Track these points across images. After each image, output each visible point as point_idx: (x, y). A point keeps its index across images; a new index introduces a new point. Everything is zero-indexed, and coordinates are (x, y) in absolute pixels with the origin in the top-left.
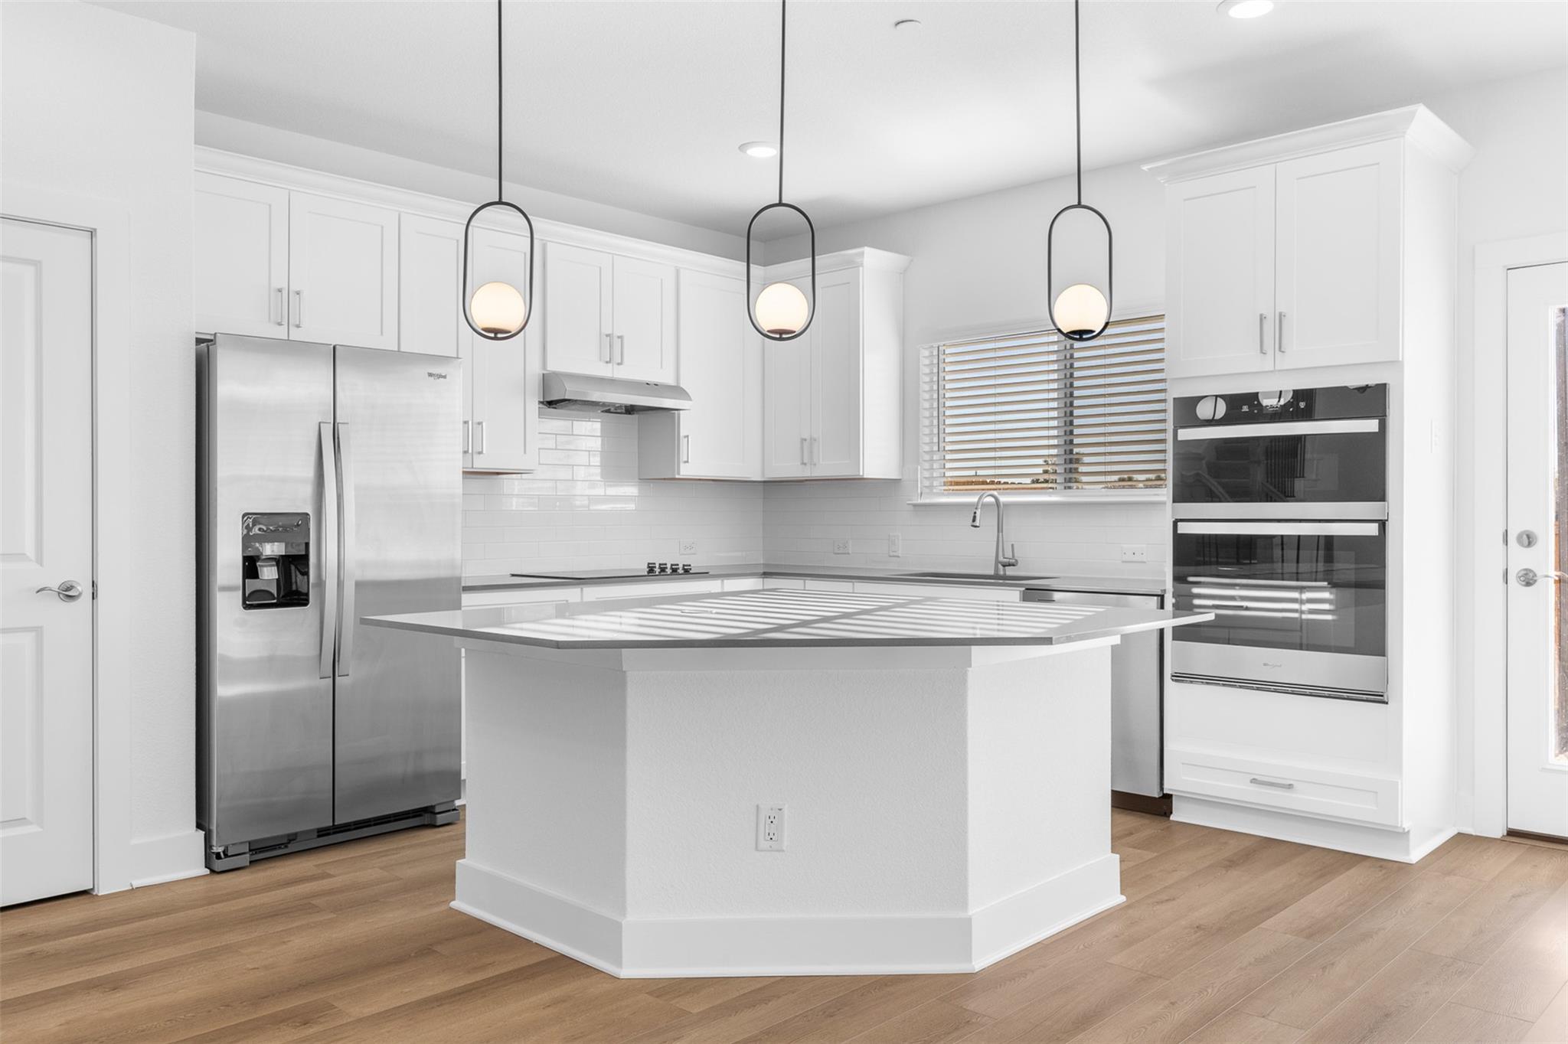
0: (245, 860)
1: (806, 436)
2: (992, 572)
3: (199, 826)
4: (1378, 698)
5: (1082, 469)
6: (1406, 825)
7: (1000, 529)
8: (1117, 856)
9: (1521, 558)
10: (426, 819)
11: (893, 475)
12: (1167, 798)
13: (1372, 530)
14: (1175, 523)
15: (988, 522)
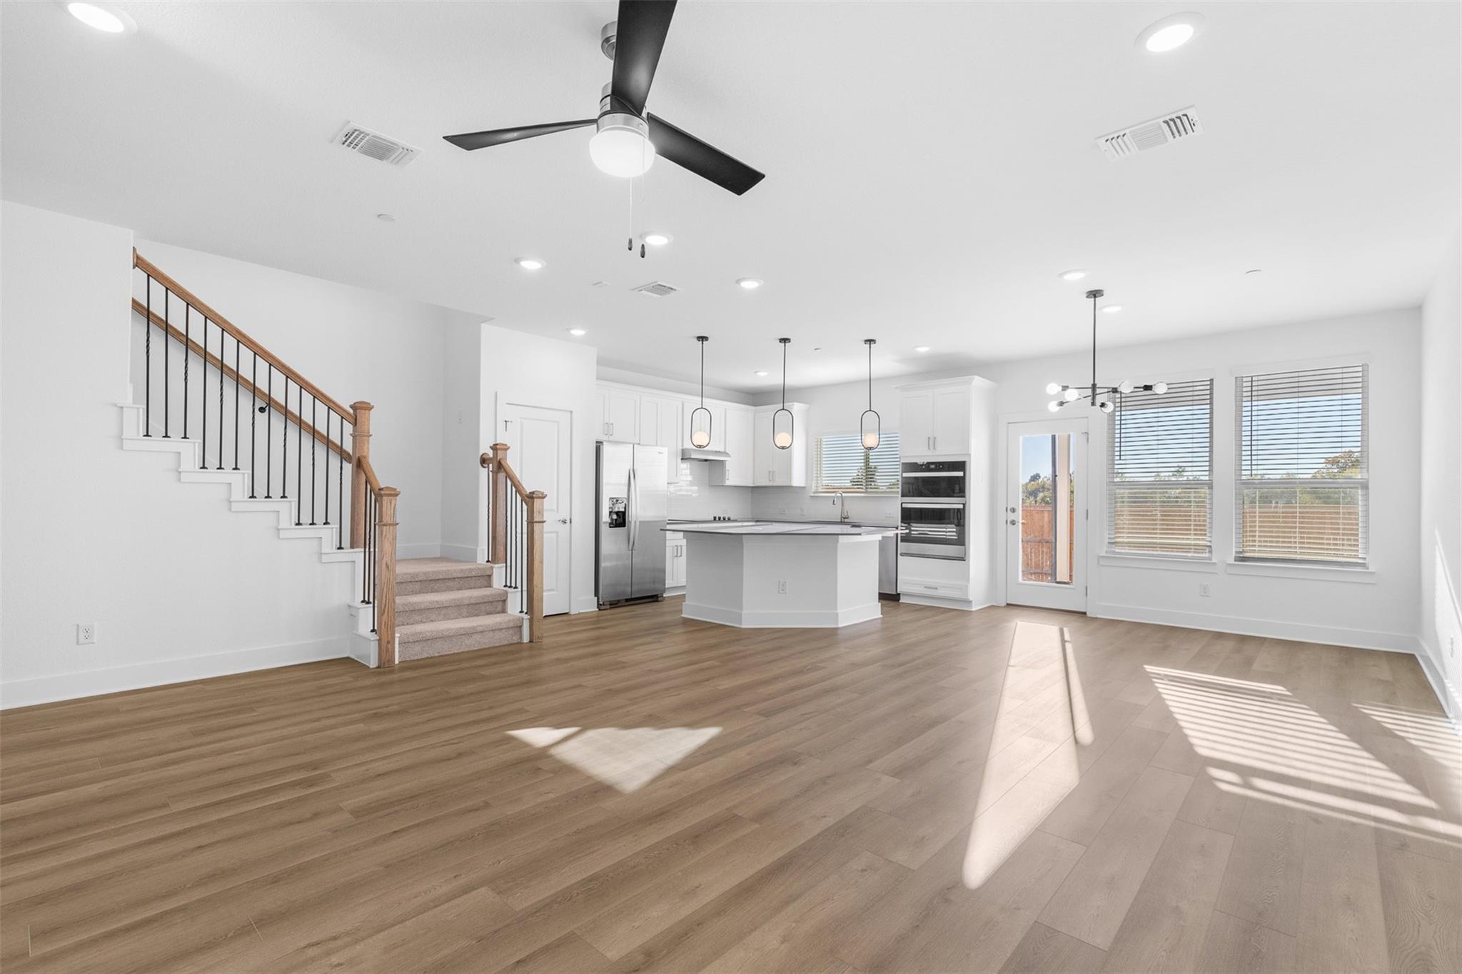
0: (608, 607)
1: (771, 470)
2: (839, 521)
3: (595, 596)
4: (962, 559)
5: (877, 474)
6: (971, 599)
7: (843, 505)
8: (880, 604)
9: (1011, 516)
10: (655, 599)
11: (803, 485)
12: (899, 594)
13: (961, 506)
14: (902, 504)
15: (838, 503)
